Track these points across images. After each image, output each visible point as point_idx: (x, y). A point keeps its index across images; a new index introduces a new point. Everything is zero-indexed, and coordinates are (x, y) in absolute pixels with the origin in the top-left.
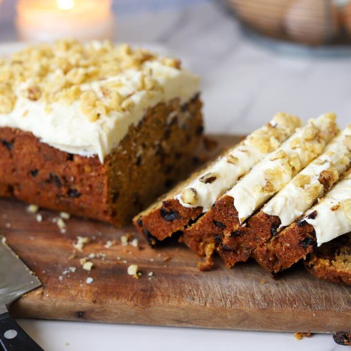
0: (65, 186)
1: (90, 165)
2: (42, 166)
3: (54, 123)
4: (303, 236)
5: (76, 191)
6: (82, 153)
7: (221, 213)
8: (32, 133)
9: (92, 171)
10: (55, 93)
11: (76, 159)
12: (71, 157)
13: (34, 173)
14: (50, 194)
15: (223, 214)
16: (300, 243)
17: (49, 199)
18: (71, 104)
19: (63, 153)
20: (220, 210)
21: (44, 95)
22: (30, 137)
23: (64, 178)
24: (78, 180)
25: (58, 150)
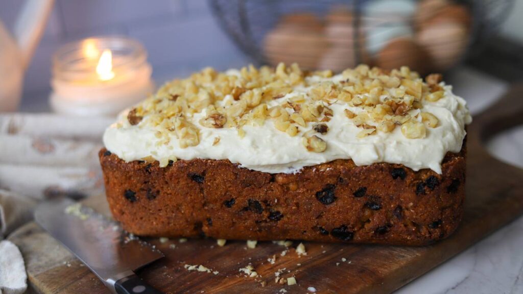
0: (266, 210)
1: (297, 182)
2: (240, 194)
3: (254, 144)
4: (413, 185)
5: (278, 212)
6: (286, 171)
7: (353, 180)
8: (228, 160)
9: (298, 188)
10: (241, 116)
11: (280, 179)
12: (273, 177)
13: (229, 203)
14: (248, 223)
15: (354, 179)
16: (417, 194)
17: (247, 228)
18: (264, 123)
19: (265, 174)
20: (350, 179)
21: (230, 120)
22: (225, 164)
23: (265, 201)
24: (282, 201)
25: (259, 173)
